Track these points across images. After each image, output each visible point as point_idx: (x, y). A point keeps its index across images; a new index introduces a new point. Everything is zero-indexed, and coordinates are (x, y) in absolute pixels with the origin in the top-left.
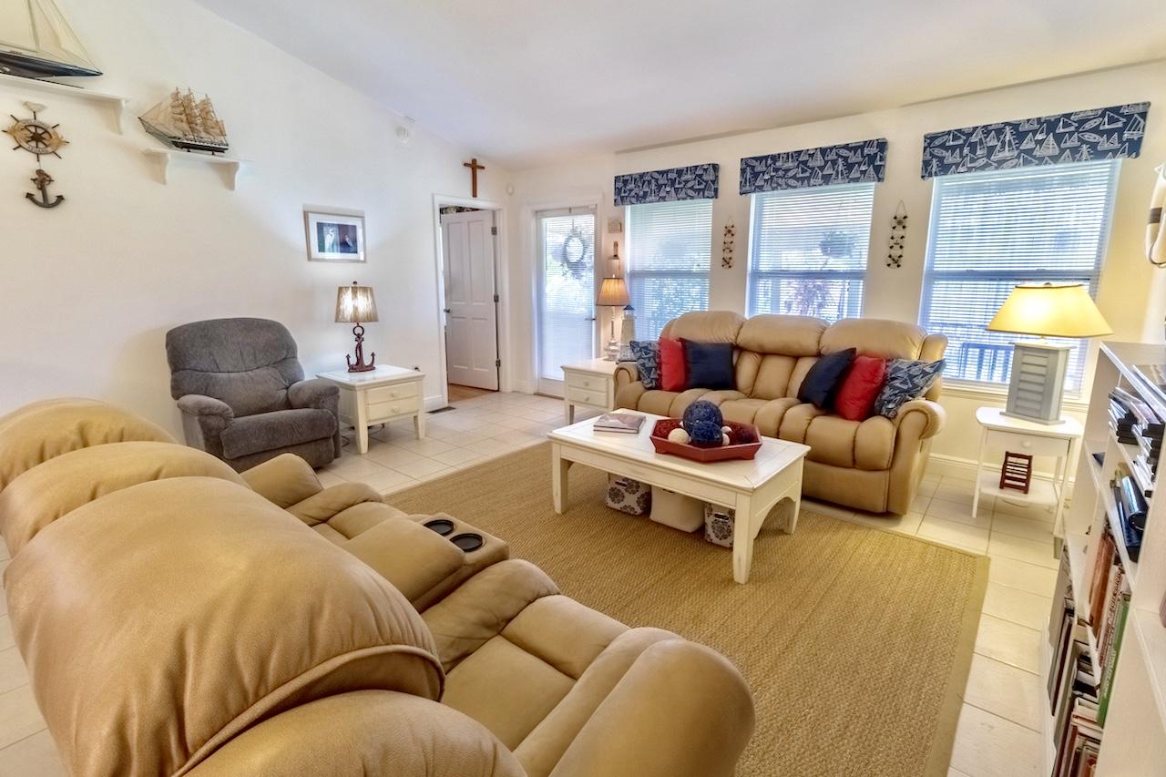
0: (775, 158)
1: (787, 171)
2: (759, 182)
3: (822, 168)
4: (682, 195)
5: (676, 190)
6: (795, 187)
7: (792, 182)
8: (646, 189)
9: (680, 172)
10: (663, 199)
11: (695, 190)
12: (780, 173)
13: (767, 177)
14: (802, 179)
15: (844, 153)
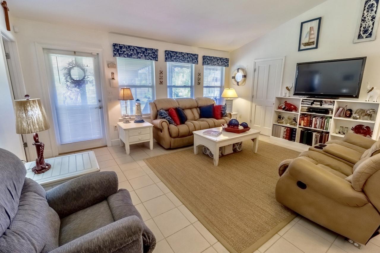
0: (176, 53)
1: (179, 57)
2: (172, 59)
3: (187, 58)
4: (148, 58)
5: (145, 56)
6: (181, 62)
7: (181, 61)
8: (132, 53)
9: (146, 49)
10: (140, 58)
11: (152, 57)
12: (178, 57)
13: (175, 58)
14: (183, 60)
15: (192, 56)
